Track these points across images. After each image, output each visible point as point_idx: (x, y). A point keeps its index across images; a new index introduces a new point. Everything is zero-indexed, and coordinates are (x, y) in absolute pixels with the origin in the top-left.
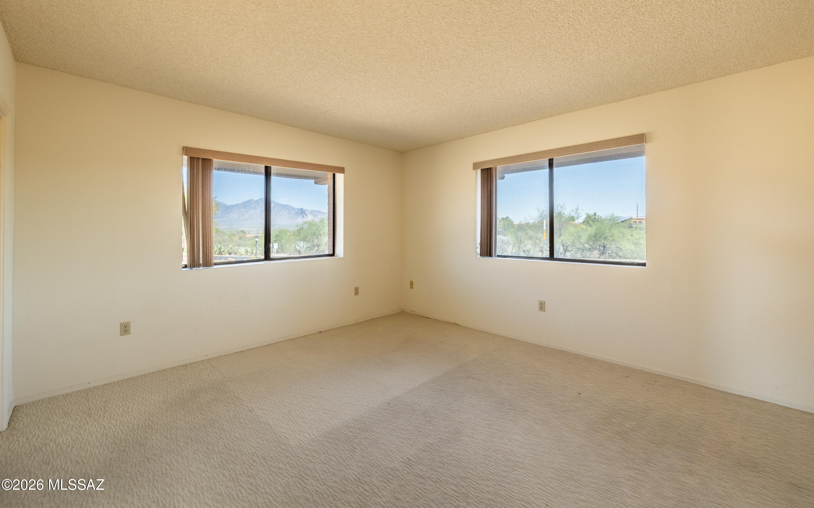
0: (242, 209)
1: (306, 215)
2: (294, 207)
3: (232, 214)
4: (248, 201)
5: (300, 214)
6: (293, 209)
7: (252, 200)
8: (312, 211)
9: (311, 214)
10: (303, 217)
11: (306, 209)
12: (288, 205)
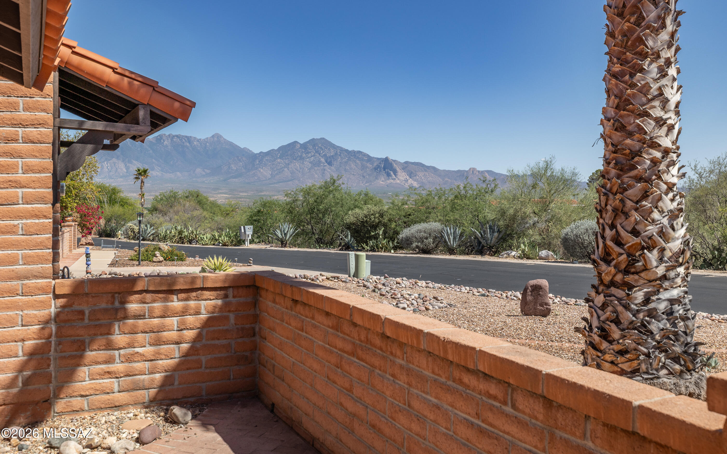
0: (279, 160)
1: (395, 172)
2: (372, 155)
3: (262, 170)
4: (289, 145)
5: (382, 170)
6: (370, 159)
7: (296, 142)
8: (406, 163)
9: (403, 169)
10: (389, 175)
11: (394, 159)
12: (360, 152)
